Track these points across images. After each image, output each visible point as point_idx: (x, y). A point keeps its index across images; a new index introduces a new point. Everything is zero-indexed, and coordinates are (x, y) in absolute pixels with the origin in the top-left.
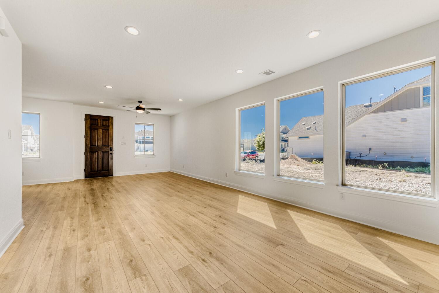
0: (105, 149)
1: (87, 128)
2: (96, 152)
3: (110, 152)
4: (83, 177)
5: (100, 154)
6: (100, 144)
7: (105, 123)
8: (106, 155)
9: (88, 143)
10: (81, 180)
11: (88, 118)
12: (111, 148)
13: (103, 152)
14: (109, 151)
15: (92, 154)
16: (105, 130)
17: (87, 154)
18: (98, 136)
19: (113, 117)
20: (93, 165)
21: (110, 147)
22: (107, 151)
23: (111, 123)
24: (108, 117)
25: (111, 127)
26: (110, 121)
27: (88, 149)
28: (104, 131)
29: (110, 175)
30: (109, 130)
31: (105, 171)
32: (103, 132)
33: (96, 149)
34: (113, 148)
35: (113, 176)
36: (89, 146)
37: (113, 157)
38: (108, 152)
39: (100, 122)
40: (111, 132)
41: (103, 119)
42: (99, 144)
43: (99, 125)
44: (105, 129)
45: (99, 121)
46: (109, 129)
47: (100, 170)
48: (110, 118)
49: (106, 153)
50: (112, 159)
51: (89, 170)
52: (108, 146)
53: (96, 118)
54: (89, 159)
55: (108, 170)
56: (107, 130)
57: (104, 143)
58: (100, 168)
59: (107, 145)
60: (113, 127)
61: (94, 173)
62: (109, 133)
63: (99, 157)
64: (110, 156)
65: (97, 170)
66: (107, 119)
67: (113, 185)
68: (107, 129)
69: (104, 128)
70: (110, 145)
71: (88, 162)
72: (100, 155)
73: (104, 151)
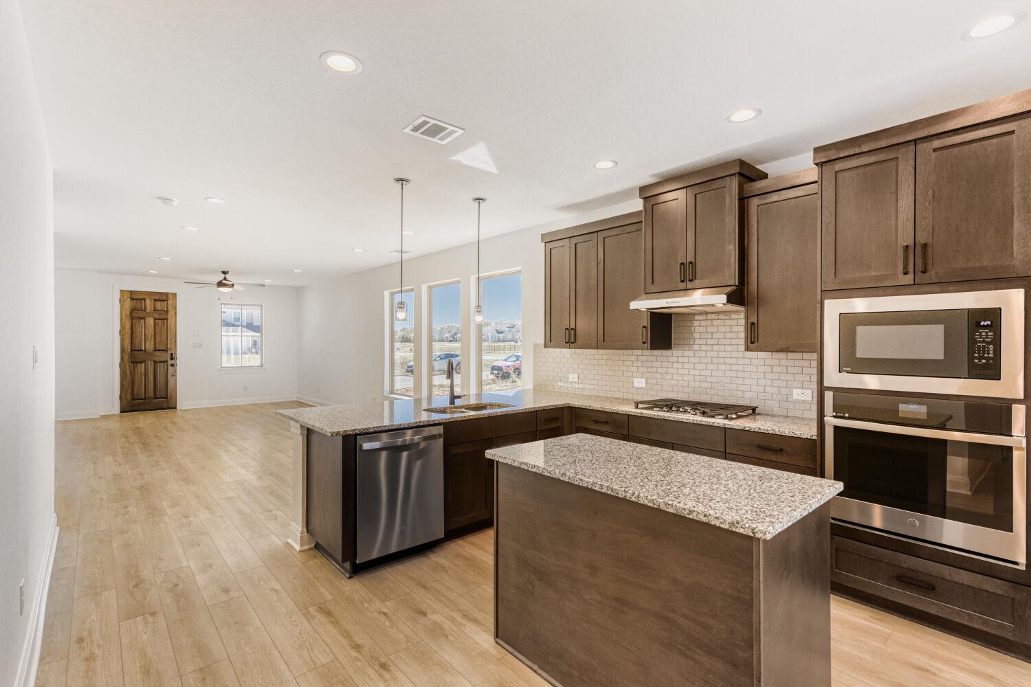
0: (160, 356)
1: (124, 317)
2: (142, 362)
3: (170, 362)
4: (117, 410)
5: (149, 365)
6: (150, 346)
7: (159, 305)
8: (162, 368)
9: (126, 346)
10: (112, 415)
11: (125, 297)
12: (172, 354)
13: (155, 362)
14: (169, 360)
15: (134, 367)
16: (159, 319)
17: (125, 366)
18: (147, 332)
19: (176, 294)
20: (136, 387)
21: (169, 352)
22: (165, 359)
23: (172, 306)
24: (167, 294)
25: (171, 313)
26: (170, 302)
27: (126, 358)
28: (157, 321)
29: (171, 406)
30: (167, 319)
31: (160, 398)
32: (155, 324)
33: (142, 356)
34: (176, 354)
35: (176, 408)
36: (129, 350)
37: (176, 372)
38: (167, 361)
39: (149, 304)
40: (173, 323)
41: (157, 298)
42: (147, 347)
43: (148, 310)
44: (161, 317)
45: (148, 302)
46: (169, 318)
47: (149, 398)
48: (170, 296)
49: (161, 364)
50: (174, 375)
51: (129, 397)
52: (166, 351)
53: (142, 297)
54: (129, 377)
55: (166, 398)
56: (165, 319)
57: (157, 345)
58: (151, 393)
59: (163, 348)
60: (176, 313)
61: (139, 403)
62: (167, 324)
63: (148, 372)
64: (170, 369)
65: (144, 397)
66: (164, 298)
67: (174, 423)
68: (164, 317)
69: (157, 316)
70: (171, 348)
71: (127, 383)
72: (151, 369)
73: (157, 359)
